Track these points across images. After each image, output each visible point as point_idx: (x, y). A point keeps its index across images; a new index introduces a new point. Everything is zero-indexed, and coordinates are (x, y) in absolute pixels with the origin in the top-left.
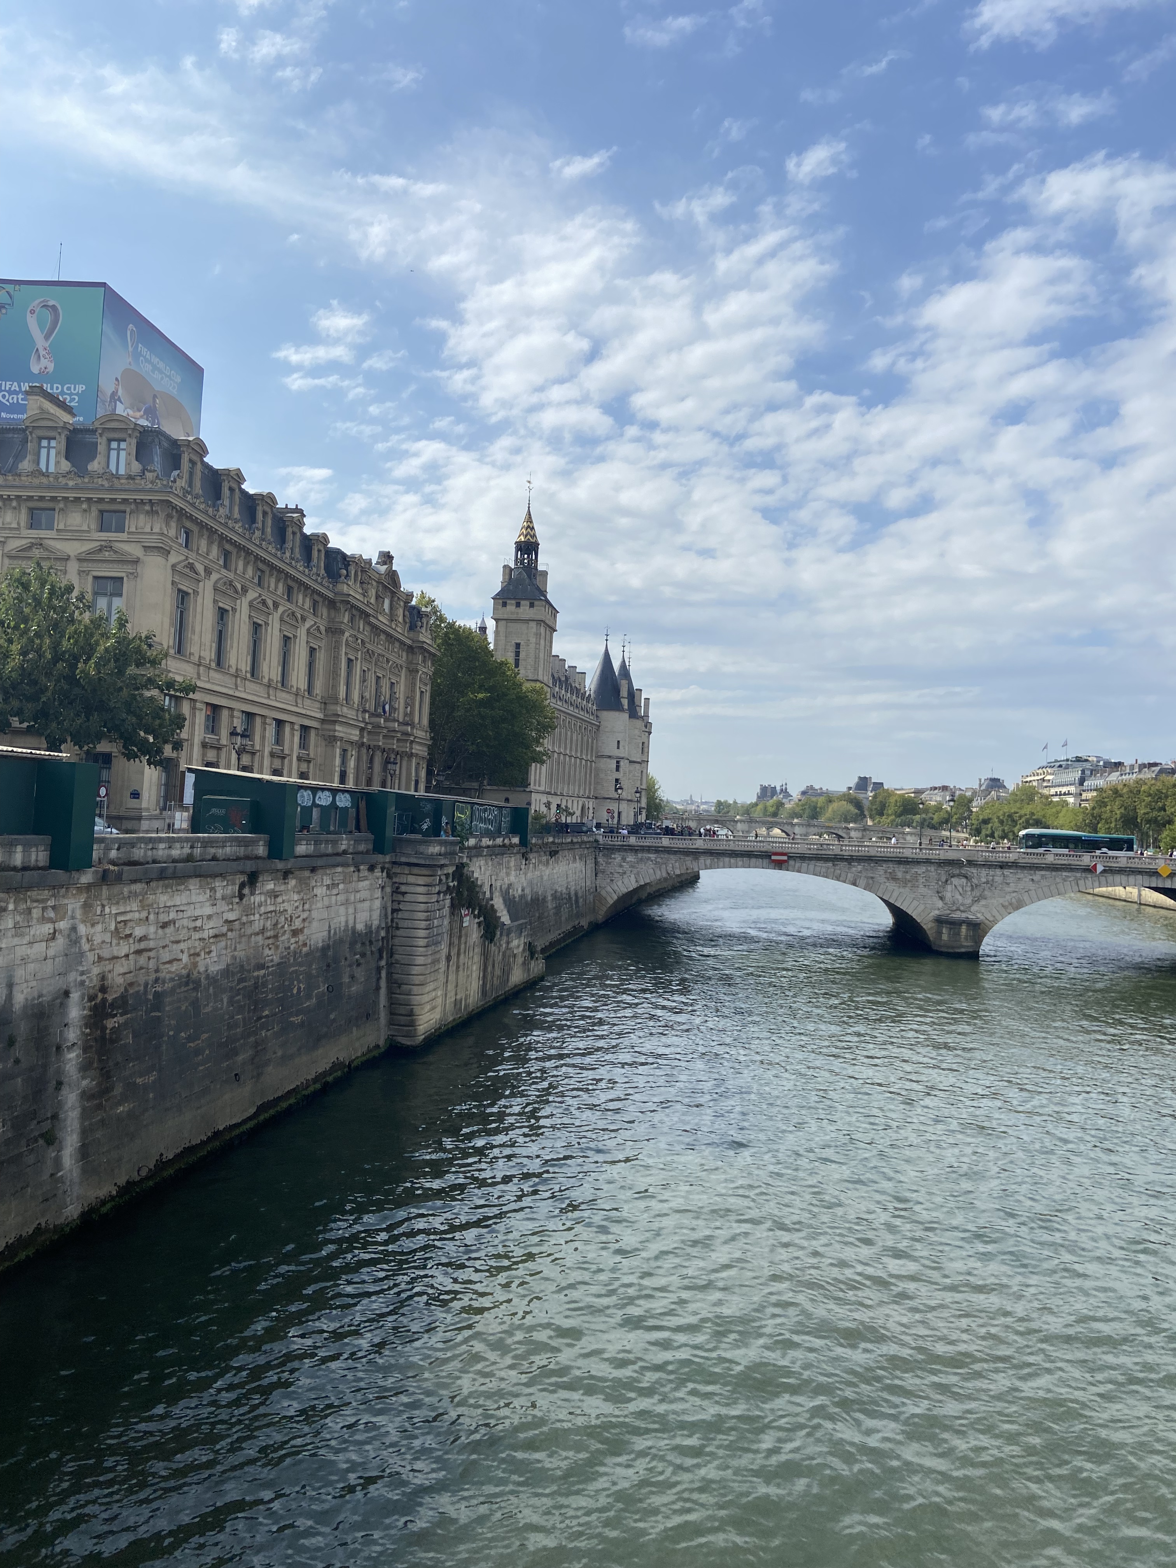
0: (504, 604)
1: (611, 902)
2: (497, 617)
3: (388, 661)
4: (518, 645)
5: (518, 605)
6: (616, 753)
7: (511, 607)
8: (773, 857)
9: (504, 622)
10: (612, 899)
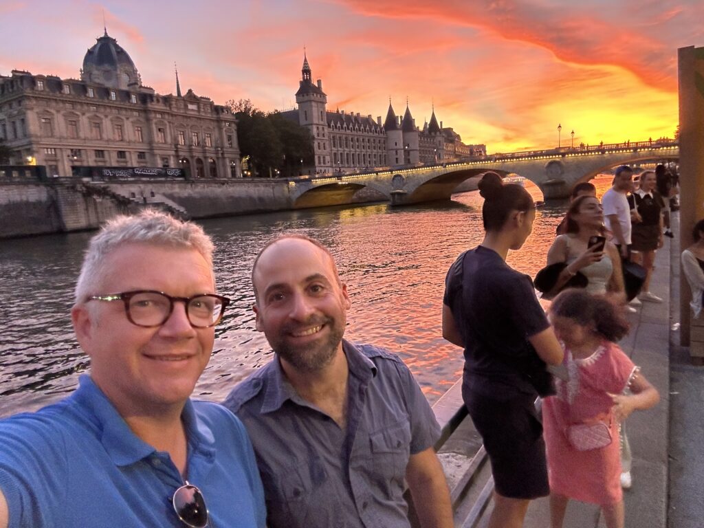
0: (299, 97)
1: (295, 200)
3: (201, 127)
4: (306, 112)
6: (395, 147)
7: (302, 97)
9: (300, 103)
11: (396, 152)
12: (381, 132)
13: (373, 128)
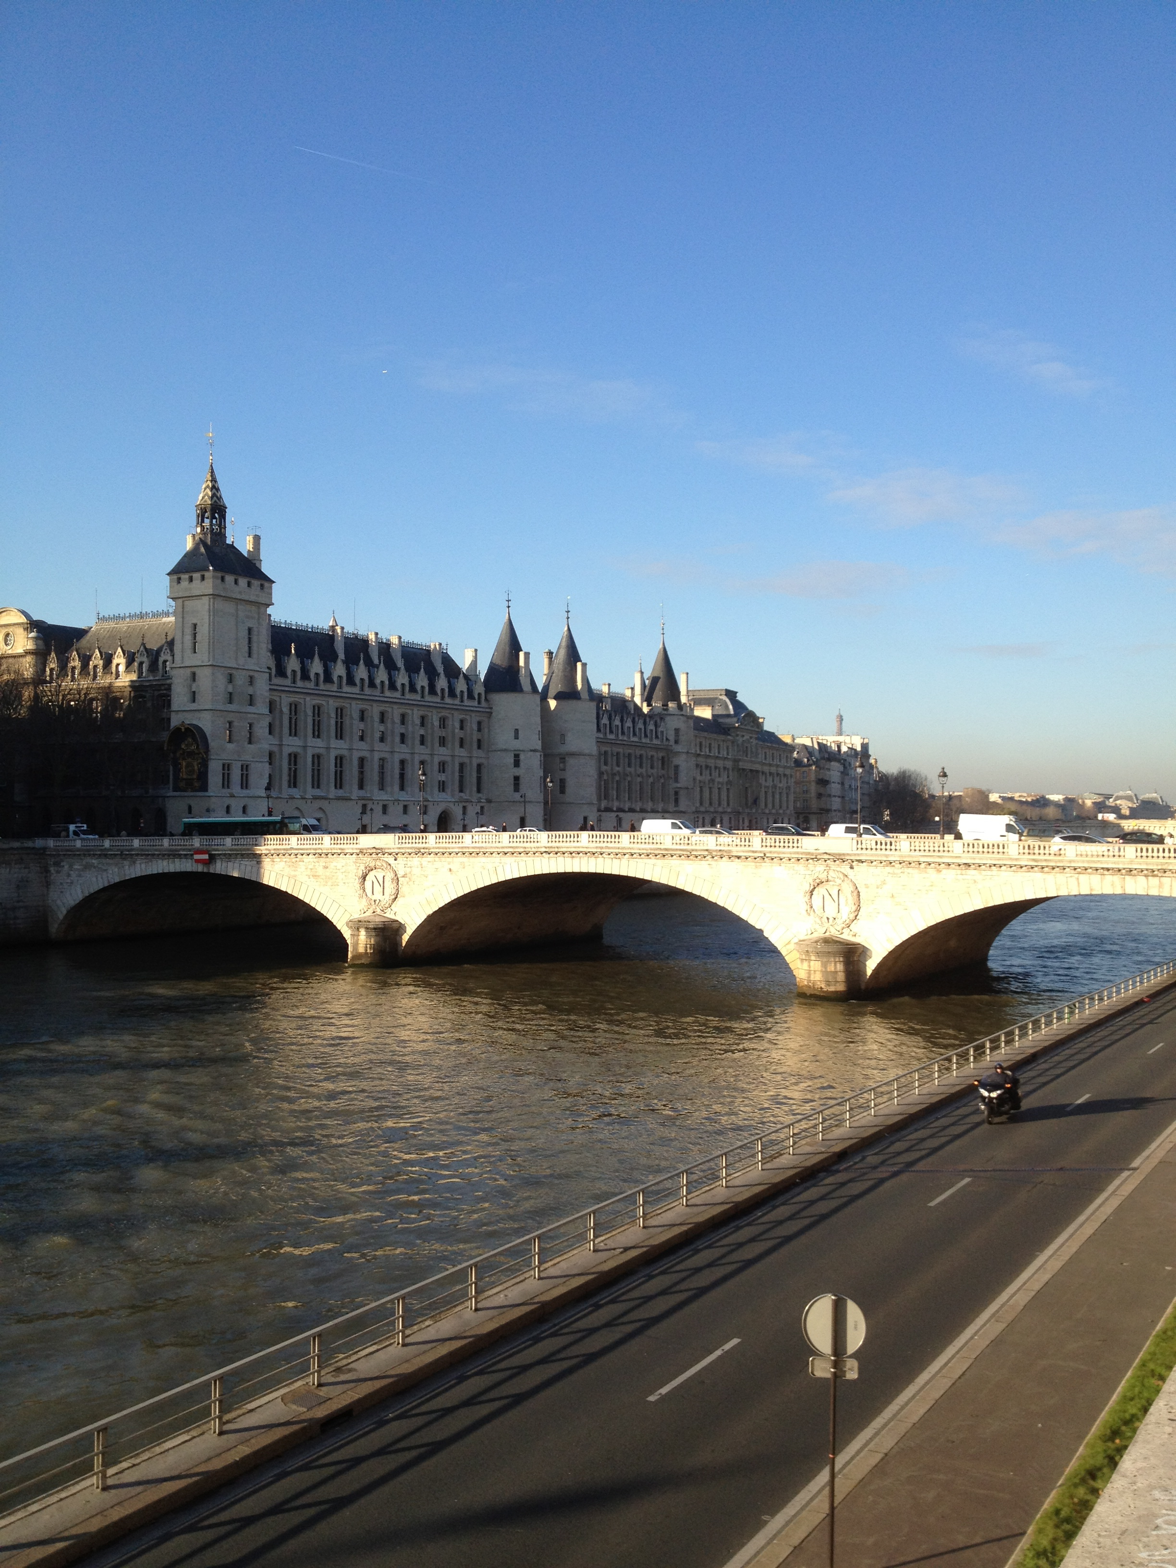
0: (179, 580)
1: (61, 917)
2: (176, 595)
4: (195, 625)
5: (191, 579)
6: (516, 745)
7: (185, 584)
8: (196, 857)
9: (180, 601)
10: (62, 913)
11: (517, 756)
12: (471, 696)
13: (442, 683)
